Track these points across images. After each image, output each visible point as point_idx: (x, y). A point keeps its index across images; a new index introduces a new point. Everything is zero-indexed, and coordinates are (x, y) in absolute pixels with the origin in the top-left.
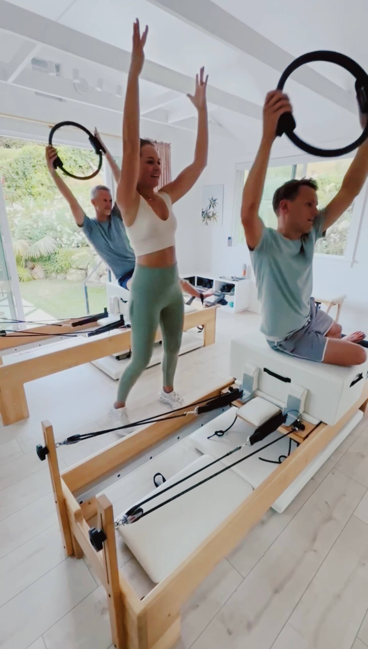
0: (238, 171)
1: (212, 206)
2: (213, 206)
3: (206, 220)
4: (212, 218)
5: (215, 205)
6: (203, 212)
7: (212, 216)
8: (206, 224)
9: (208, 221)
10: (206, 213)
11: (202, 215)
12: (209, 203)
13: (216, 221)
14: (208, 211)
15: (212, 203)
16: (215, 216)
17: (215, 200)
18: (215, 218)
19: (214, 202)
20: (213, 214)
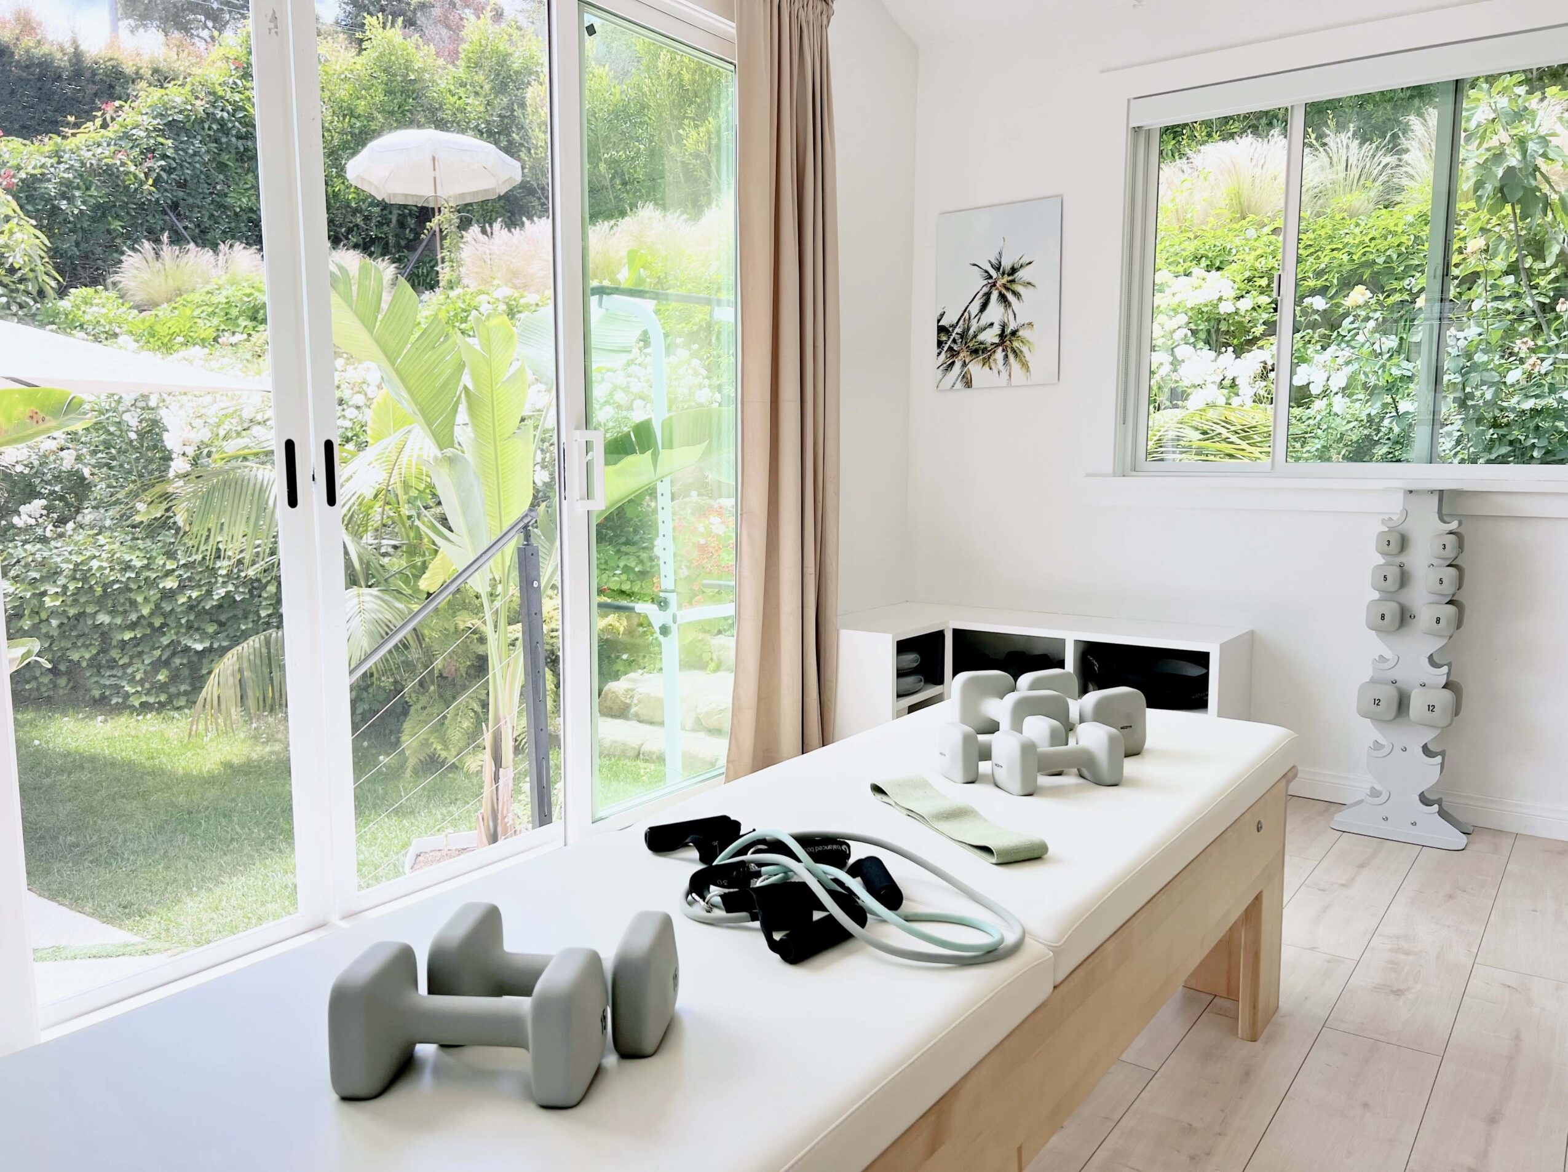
0: (1137, 130)
1: (995, 296)
2: (1003, 298)
3: (964, 364)
4: (999, 354)
5: (1016, 294)
6: (942, 329)
7: (997, 345)
8: (959, 385)
9: (975, 368)
10: (963, 336)
11: (940, 344)
12: (979, 283)
13: (1025, 365)
14: (974, 322)
15: (994, 285)
16: (1016, 344)
17: (1013, 270)
18: (1014, 352)
19: (1006, 278)
20: (1002, 336)
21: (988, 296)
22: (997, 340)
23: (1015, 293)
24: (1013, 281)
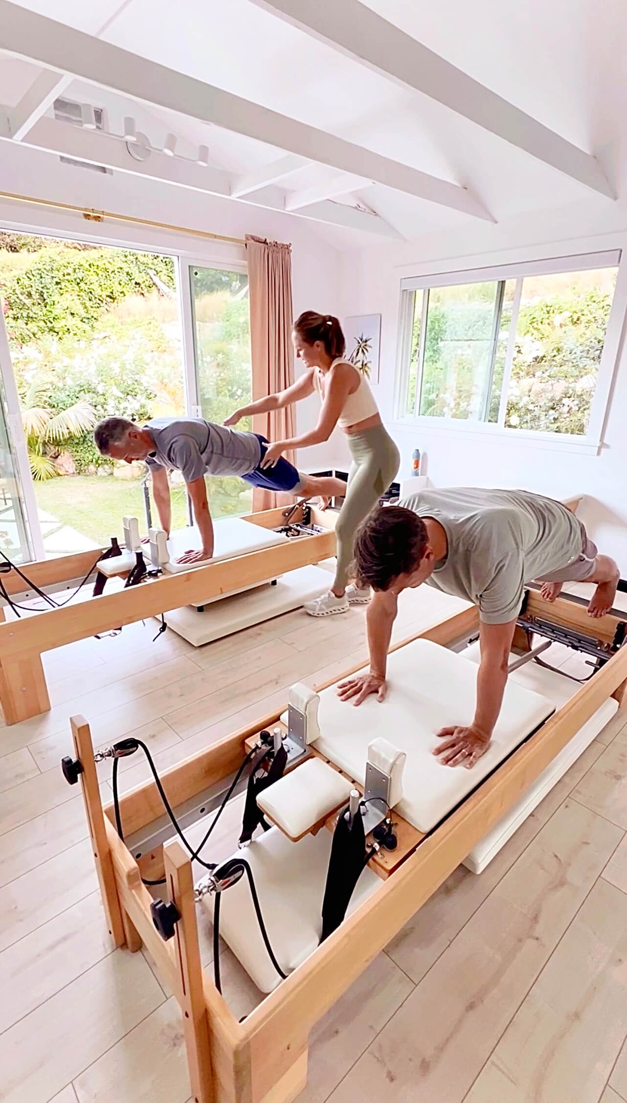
0: (404, 291)
2: (363, 351)
12: (356, 345)
15: (360, 346)
16: (366, 369)
17: (366, 341)
18: (366, 372)
19: (364, 344)
20: (362, 365)
21: (359, 350)
22: (361, 367)
23: (366, 350)
24: (366, 345)
